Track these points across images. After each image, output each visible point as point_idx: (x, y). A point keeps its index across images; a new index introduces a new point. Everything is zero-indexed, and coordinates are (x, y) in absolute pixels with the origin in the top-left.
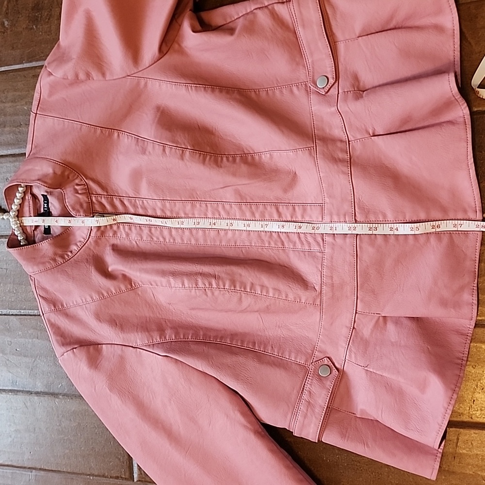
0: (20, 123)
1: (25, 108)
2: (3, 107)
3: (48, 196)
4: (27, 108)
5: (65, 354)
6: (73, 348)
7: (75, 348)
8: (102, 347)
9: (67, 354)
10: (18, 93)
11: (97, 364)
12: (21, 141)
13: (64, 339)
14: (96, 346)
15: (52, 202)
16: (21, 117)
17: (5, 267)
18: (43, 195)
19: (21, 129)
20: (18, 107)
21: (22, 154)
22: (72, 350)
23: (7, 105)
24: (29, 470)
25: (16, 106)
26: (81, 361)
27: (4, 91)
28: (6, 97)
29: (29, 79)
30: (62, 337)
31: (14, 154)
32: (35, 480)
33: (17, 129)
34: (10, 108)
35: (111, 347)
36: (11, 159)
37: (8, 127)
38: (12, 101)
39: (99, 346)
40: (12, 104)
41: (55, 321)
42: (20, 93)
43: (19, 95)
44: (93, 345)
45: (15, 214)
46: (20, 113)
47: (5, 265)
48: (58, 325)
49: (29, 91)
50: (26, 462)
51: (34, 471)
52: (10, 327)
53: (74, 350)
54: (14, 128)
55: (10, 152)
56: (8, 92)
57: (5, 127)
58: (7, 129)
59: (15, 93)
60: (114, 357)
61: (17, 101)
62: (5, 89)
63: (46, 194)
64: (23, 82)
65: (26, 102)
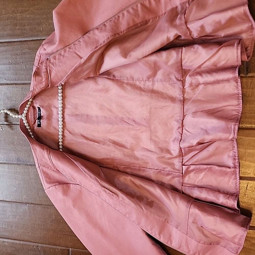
0: (25, 24)
1: (28, 17)
2: (16, 16)
3: (40, 108)
4: (29, 16)
5: (50, 188)
6: (55, 185)
7: (57, 185)
8: (70, 185)
9: (52, 188)
10: (24, 9)
11: (68, 193)
12: (25, 34)
13: (50, 180)
14: (67, 184)
15: (42, 111)
16: (25, 21)
17: (15, 100)
18: (38, 107)
19: (25, 27)
20: (24, 16)
21: (25, 41)
22: (55, 186)
23: (18, 15)
24: (25, 204)
25: (23, 15)
26: (59, 191)
27: (16, 7)
28: (18, 11)
29: (30, 1)
30: (49, 179)
31: (21, 41)
32: (28, 209)
33: (23, 27)
34: (19, 16)
35: (75, 186)
36: (19, 43)
37: (18, 26)
38: (21, 13)
39: (69, 184)
40: (21, 14)
41: (46, 170)
42: (25, 9)
43: (25, 10)
44: (66, 184)
45: (25, 116)
46: (25, 19)
47: (15, 99)
48: (47, 172)
49: (30, 7)
50: (23, 200)
51: (28, 204)
52: (17, 131)
53: (56, 186)
54: (21, 27)
55: (19, 40)
56: (18, 8)
57: (16, 26)
58: (18, 27)
59: (22, 8)
60: (76, 191)
61: (23, 12)
62: (17, 7)
63: (39, 107)
64: (27, 3)
65: (28, 13)
